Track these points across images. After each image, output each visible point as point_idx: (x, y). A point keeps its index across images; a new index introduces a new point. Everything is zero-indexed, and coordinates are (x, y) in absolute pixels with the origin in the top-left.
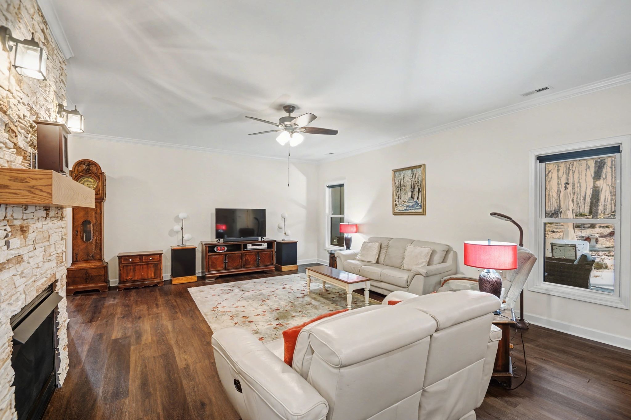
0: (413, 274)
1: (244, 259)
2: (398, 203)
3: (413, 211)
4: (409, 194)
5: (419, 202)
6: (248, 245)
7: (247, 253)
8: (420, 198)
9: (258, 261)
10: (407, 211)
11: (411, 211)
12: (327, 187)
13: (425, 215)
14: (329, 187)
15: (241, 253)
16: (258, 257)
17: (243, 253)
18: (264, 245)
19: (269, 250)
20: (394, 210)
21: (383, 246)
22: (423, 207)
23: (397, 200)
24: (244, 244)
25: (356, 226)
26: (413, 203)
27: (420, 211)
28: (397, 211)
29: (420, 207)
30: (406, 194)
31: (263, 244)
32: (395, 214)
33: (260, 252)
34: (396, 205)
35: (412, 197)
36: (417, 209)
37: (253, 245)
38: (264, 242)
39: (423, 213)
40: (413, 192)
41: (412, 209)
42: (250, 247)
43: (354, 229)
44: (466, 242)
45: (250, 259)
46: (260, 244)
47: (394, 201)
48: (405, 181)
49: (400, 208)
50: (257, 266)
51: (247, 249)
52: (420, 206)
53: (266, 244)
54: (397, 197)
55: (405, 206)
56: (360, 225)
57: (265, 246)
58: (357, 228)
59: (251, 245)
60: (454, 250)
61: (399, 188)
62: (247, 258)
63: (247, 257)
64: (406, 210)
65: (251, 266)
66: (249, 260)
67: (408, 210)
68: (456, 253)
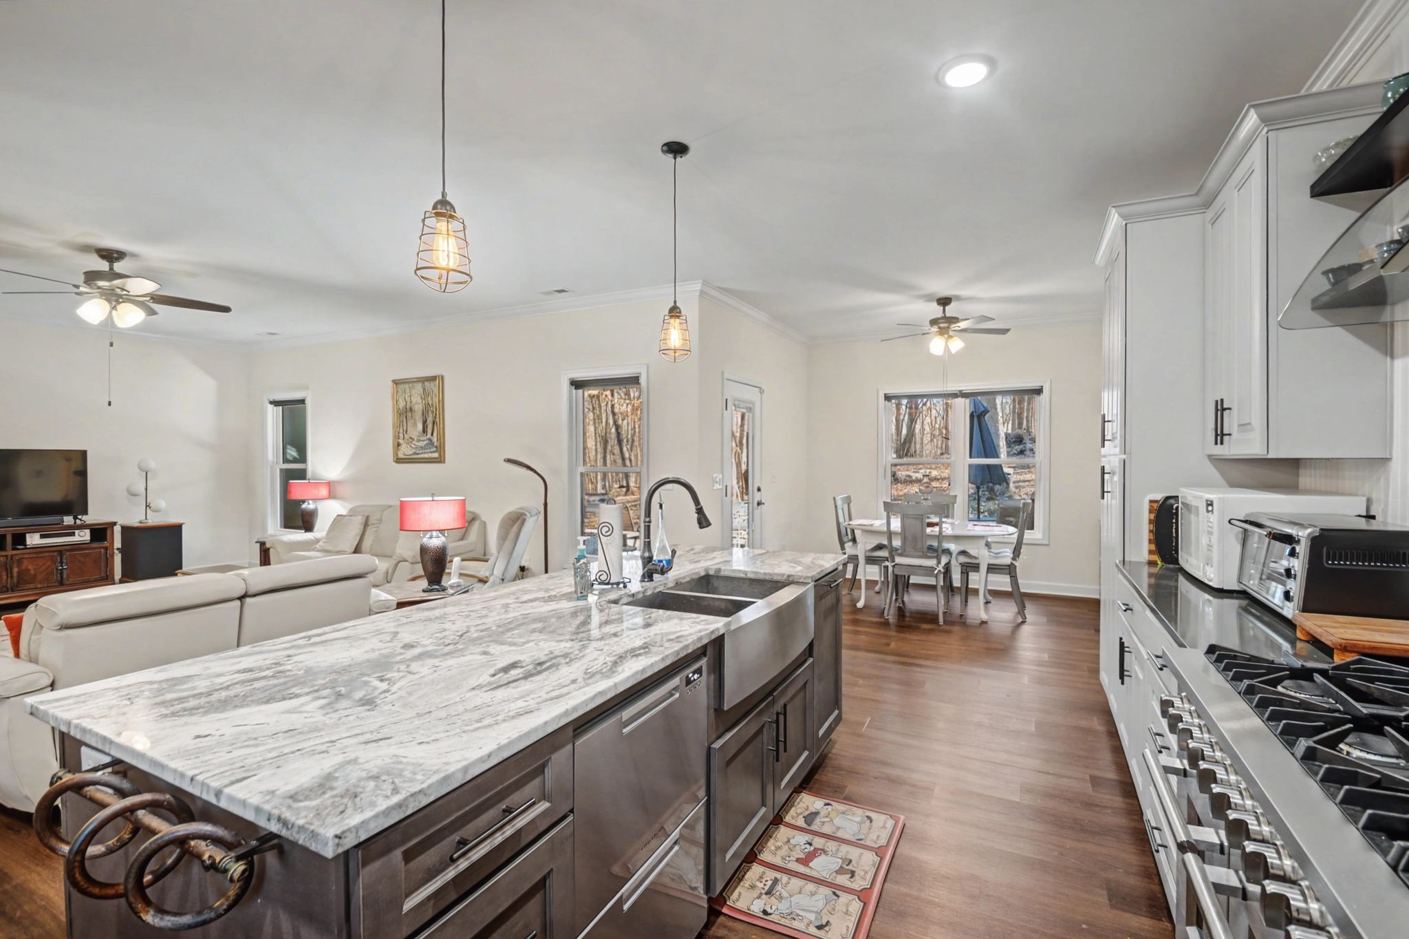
0: (396, 562)
1: (16, 570)
2: (401, 441)
3: (426, 456)
4: (420, 427)
5: (435, 439)
6: (27, 535)
7: (26, 556)
8: (435, 434)
9: (62, 574)
10: (415, 456)
11: (422, 456)
12: (271, 403)
13: (444, 462)
14: (276, 403)
15: (7, 556)
16: (61, 563)
17: (12, 556)
18: (82, 534)
19: (95, 545)
20: (396, 454)
21: (372, 520)
22: (441, 448)
23: (401, 435)
24: (13, 535)
25: (329, 484)
26: (425, 442)
27: (436, 455)
28: (401, 455)
29: (435, 449)
30: (415, 424)
31: (77, 532)
32: (399, 461)
33: (67, 550)
34: (399, 445)
35: (424, 431)
36: (432, 452)
37: (42, 536)
38: (83, 527)
39: (440, 460)
40: (425, 422)
41: (425, 453)
42: (33, 540)
43: (324, 492)
44: (402, 499)
45: (35, 570)
46: (70, 532)
47: (396, 437)
48: (414, 401)
49: (405, 450)
50: (56, 584)
51: (25, 545)
52: (436, 447)
53: (88, 532)
54: (401, 431)
55: (413, 446)
56: (338, 482)
57: (84, 536)
58: (333, 490)
59: (37, 536)
60: (483, 518)
61: (404, 414)
62: (24, 567)
63: (26, 564)
64: (415, 453)
65: (39, 586)
66: (32, 572)
67: (418, 454)
68: (484, 524)
